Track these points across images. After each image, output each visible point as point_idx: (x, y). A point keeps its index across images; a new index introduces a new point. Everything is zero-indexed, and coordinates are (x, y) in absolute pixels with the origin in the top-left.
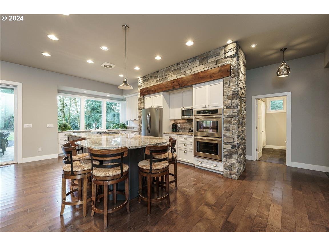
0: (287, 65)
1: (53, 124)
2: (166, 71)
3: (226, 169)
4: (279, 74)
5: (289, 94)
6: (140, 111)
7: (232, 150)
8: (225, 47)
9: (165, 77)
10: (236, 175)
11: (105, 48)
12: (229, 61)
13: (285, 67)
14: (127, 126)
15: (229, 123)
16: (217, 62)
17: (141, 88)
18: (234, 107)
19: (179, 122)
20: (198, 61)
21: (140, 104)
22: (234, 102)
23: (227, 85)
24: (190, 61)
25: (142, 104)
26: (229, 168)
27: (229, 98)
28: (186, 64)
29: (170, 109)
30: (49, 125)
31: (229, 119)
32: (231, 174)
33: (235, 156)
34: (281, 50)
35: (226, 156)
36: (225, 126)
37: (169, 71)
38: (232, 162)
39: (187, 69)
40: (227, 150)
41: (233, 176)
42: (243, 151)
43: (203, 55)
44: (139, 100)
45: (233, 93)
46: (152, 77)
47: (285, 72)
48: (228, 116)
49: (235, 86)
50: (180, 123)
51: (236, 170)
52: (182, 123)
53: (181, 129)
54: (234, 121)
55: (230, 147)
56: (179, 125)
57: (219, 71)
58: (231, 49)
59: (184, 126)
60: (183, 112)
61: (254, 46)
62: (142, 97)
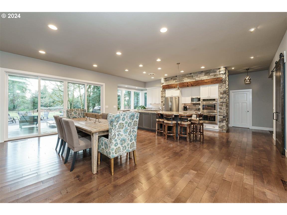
0: (249, 77)
2: (182, 77)
3: (220, 128)
4: (245, 81)
5: (251, 90)
6: (162, 98)
7: (223, 118)
8: (219, 69)
9: (182, 80)
10: (225, 130)
11: (159, 69)
12: (221, 76)
13: (248, 78)
14: (146, 107)
15: (222, 105)
16: (215, 75)
17: (163, 85)
18: (224, 98)
20: (204, 74)
21: (162, 94)
22: (224, 96)
23: (220, 87)
24: (199, 73)
25: (164, 94)
26: (221, 127)
27: (221, 93)
28: (196, 74)
29: (183, 98)
30: (114, 107)
31: (222, 104)
32: (223, 130)
33: (225, 122)
34: (246, 69)
35: (220, 122)
36: (219, 107)
37: (185, 77)
38: (223, 124)
39: (197, 77)
40: (220, 119)
41: (223, 131)
42: (227, 119)
43: (207, 71)
44: (161, 92)
45: (224, 91)
46: (172, 79)
47: (248, 81)
48: (221, 102)
49: (224, 88)
50: (188, 106)
51: (225, 128)
52: (190, 106)
53: (189, 109)
54: (224, 105)
55: (222, 117)
57: (216, 80)
58: (223, 70)
59: (191, 107)
60: (192, 100)
61: (233, 68)
62: (164, 90)
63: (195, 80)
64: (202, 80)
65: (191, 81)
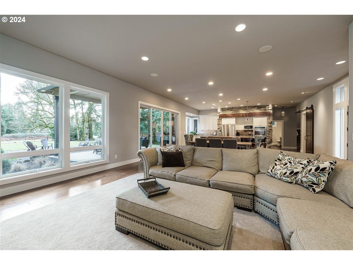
2: (238, 109)
6: (219, 125)
8: (268, 105)
12: (269, 111)
13: (284, 113)
14: (197, 133)
16: (265, 110)
17: (220, 114)
20: (256, 108)
21: (219, 122)
22: (271, 125)
23: (268, 119)
28: (250, 108)
31: (269, 131)
34: (282, 107)
35: (268, 143)
37: (240, 109)
39: (251, 110)
43: (259, 106)
44: (217, 120)
45: (271, 122)
46: (228, 109)
50: (240, 132)
54: (271, 131)
57: (266, 113)
58: (270, 107)
59: (242, 133)
60: (245, 127)
61: (276, 106)
62: (221, 118)
63: (249, 112)
64: (255, 113)
65: (246, 112)
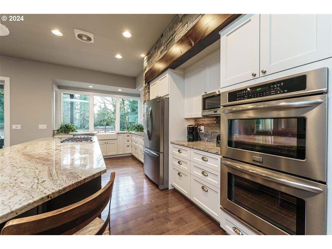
1: (46, 125)
9: (171, 39)
19: (201, 123)
25: (147, 95)
29: (186, 100)
30: (41, 127)
50: (202, 125)
52: (207, 125)
53: (206, 135)
56: (202, 128)
62: (147, 84)
